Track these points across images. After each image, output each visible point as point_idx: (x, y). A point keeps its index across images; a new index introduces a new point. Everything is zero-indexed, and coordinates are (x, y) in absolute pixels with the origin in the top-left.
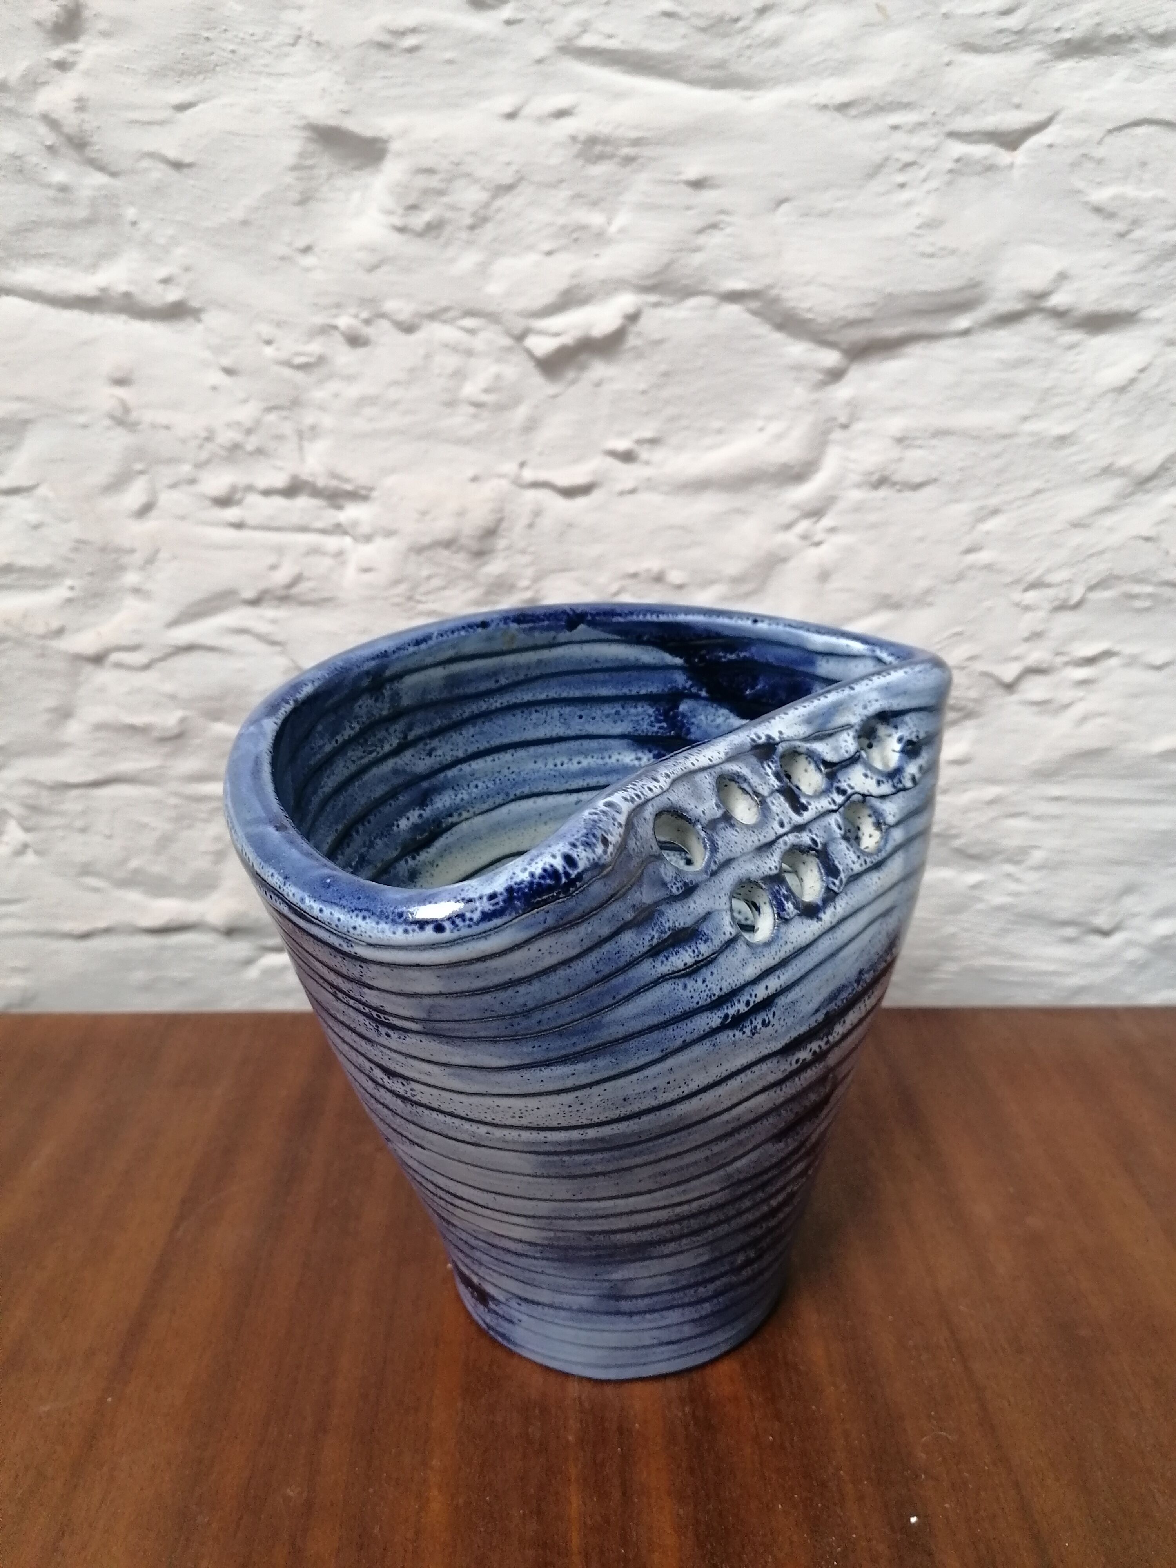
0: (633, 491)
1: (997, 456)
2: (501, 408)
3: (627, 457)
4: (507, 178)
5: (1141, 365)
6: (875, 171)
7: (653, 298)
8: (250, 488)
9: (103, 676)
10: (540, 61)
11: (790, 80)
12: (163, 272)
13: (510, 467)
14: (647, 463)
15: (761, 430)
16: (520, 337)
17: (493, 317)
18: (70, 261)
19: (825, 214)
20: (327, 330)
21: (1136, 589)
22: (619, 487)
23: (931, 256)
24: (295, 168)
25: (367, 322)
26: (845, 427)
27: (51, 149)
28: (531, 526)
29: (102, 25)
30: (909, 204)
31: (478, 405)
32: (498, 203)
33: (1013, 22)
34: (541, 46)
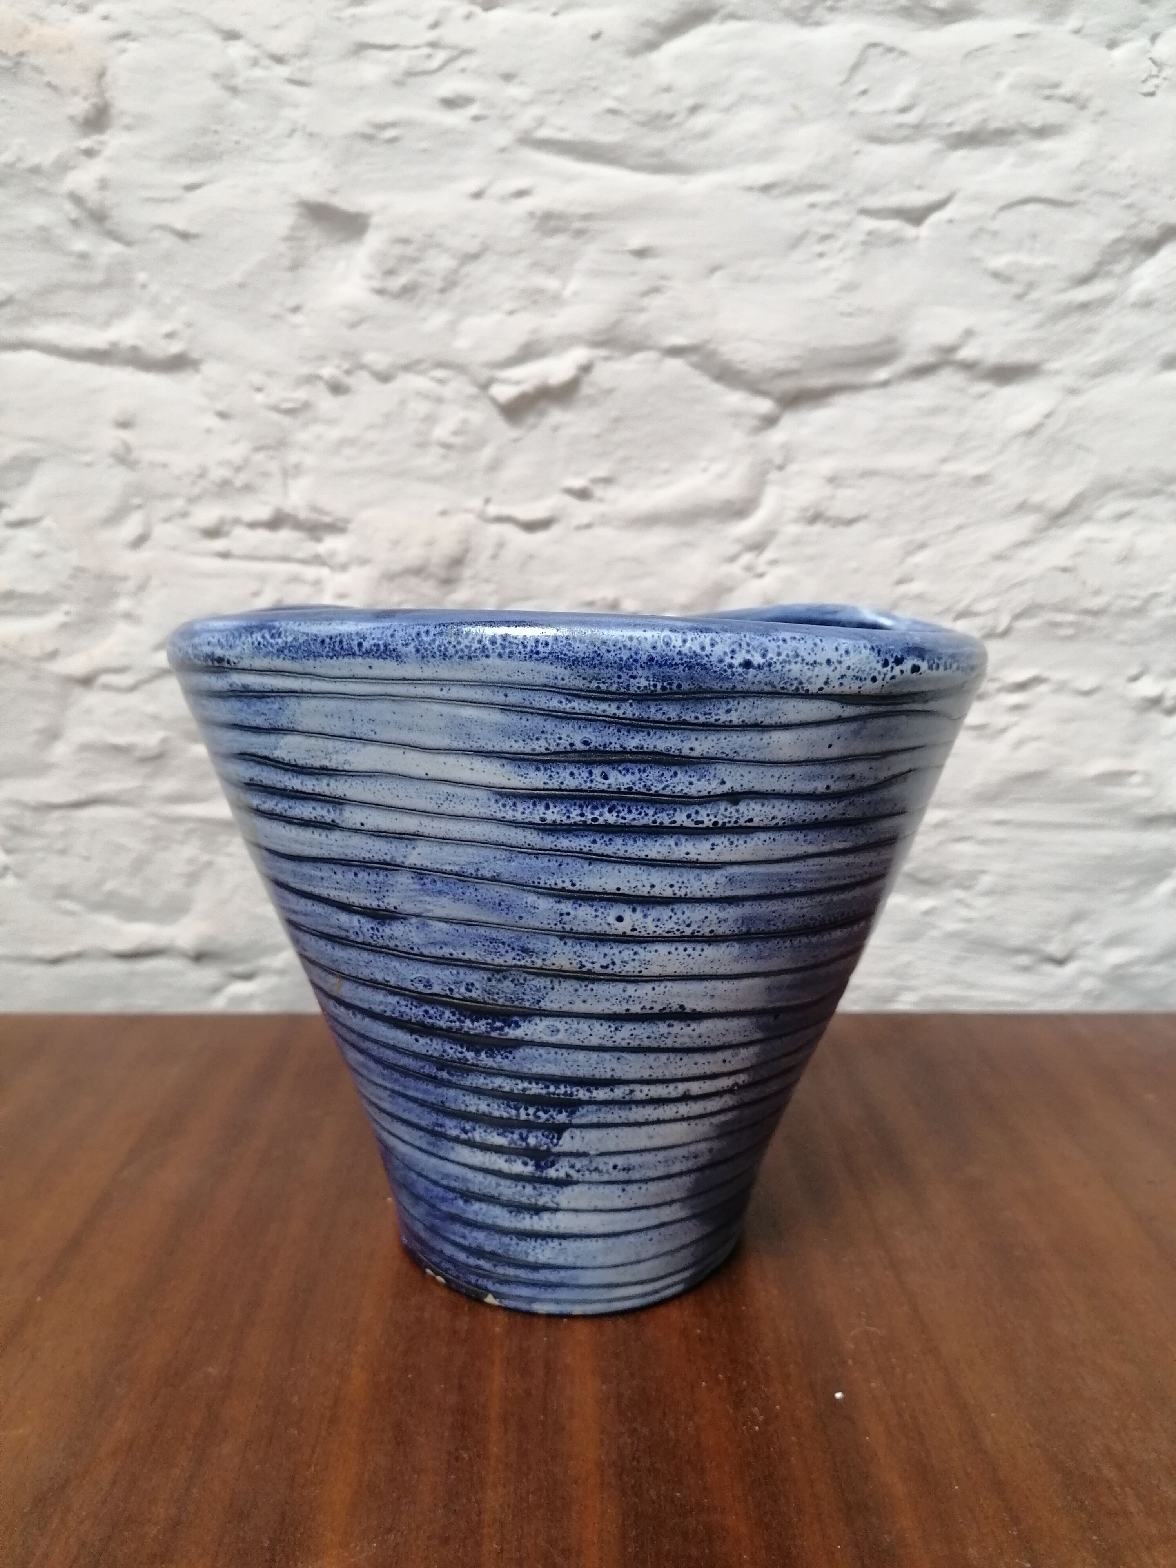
0: (589, 526)
1: (920, 494)
2: (468, 449)
3: (583, 494)
4: (473, 247)
5: (1045, 412)
6: (797, 242)
7: (603, 352)
8: (237, 521)
9: (92, 699)
10: (503, 150)
11: (719, 167)
12: (167, 328)
13: (476, 503)
14: (601, 500)
15: (705, 470)
16: (485, 386)
17: (460, 368)
18: (86, 319)
19: (755, 280)
20: (312, 379)
21: (1059, 617)
22: (575, 522)
23: (850, 315)
24: (288, 239)
25: (348, 372)
26: (781, 468)
27: (75, 223)
28: (495, 557)
29: (126, 120)
30: (827, 271)
31: (447, 446)
32: (464, 270)
33: (911, 118)
34: (503, 137)
